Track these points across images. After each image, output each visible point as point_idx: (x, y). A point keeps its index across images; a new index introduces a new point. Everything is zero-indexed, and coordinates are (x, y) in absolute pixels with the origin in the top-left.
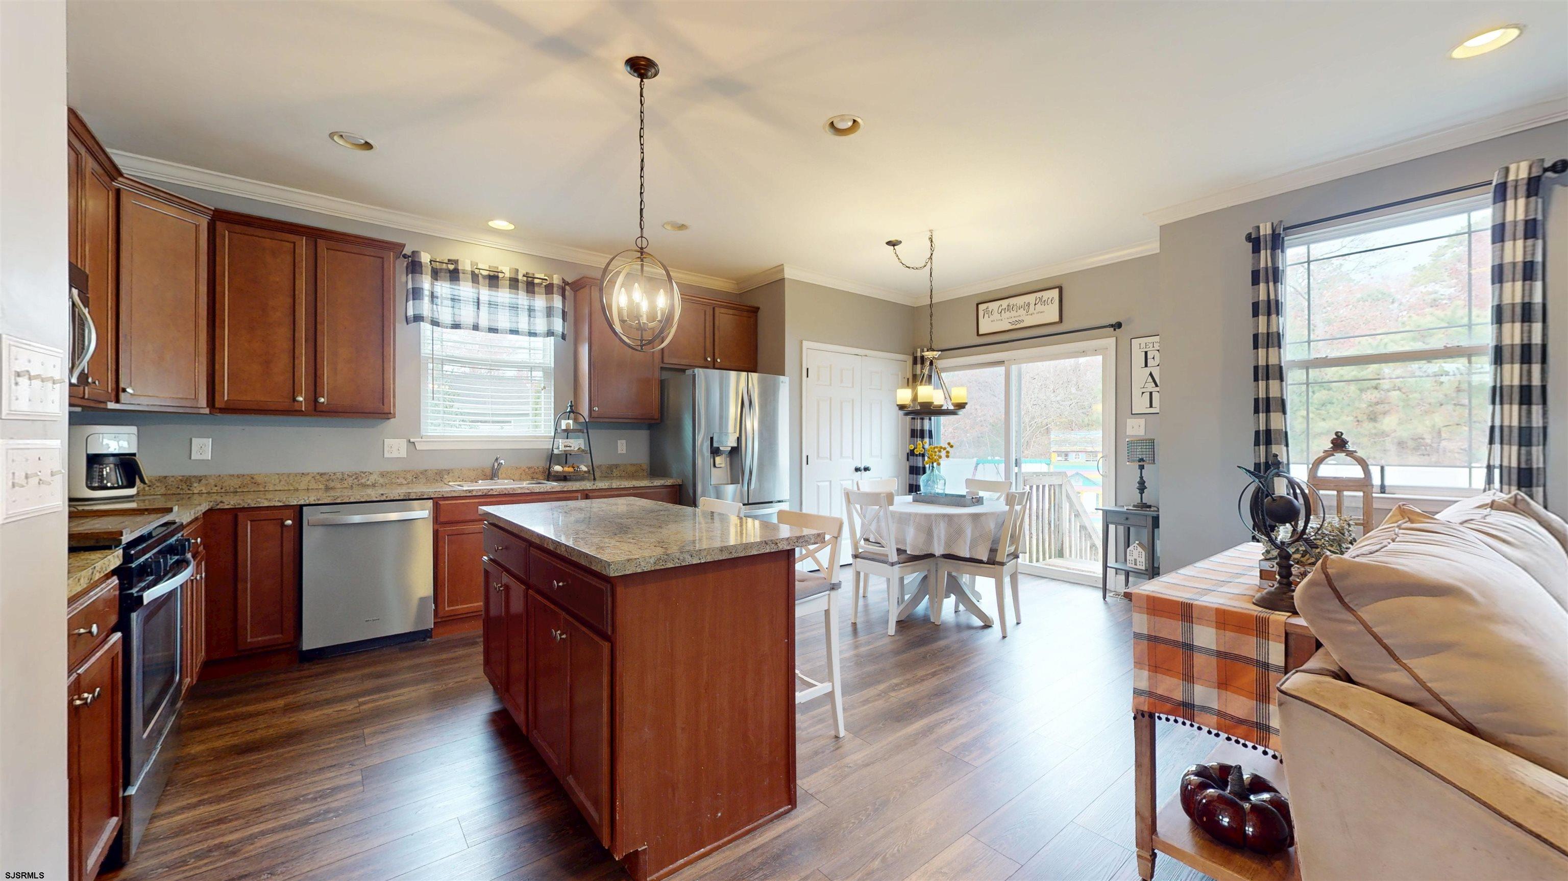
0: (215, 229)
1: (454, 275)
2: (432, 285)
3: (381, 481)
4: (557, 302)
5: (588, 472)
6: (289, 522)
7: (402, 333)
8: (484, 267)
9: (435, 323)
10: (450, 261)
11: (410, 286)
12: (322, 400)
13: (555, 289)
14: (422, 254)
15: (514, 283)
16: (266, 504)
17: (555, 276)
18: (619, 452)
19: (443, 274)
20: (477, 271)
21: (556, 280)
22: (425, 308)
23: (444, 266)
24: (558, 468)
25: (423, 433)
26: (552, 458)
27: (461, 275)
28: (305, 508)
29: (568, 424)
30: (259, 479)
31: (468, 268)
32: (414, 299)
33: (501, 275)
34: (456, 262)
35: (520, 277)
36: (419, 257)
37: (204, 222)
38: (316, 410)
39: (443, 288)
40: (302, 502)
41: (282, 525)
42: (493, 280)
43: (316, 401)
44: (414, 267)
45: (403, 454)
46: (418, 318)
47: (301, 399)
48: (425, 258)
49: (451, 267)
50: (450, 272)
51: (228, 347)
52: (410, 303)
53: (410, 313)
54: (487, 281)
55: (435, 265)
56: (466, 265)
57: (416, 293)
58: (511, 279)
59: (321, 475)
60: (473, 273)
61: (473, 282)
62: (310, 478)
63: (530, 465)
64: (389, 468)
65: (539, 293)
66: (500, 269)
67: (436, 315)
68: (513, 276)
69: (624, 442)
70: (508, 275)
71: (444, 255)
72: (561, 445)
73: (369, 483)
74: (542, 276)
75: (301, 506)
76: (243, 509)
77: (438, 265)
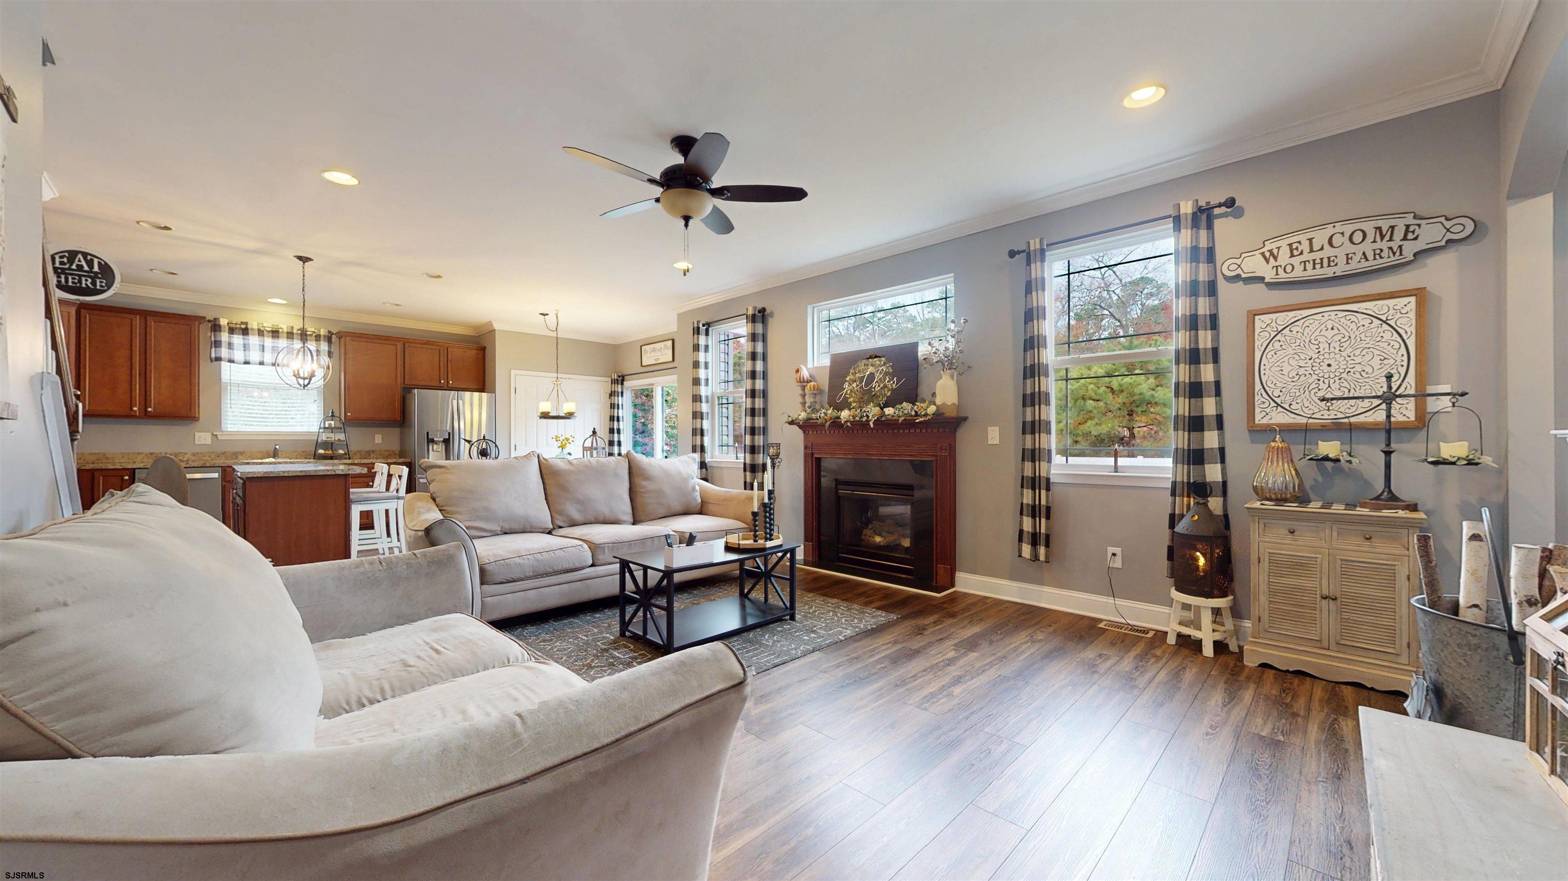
0: (80, 314)
1: (245, 332)
2: (230, 337)
3: (193, 458)
4: (324, 346)
5: (345, 454)
6: (127, 478)
7: (205, 368)
8: (268, 325)
9: (231, 361)
10: (242, 323)
11: (213, 339)
12: (150, 409)
13: (322, 338)
14: (221, 319)
15: (290, 335)
16: (112, 467)
17: (322, 330)
18: (376, 442)
19: (237, 331)
20: (262, 329)
21: (323, 332)
22: (224, 352)
23: (238, 326)
24: (321, 451)
25: (224, 429)
26: (318, 445)
27: (250, 331)
28: (137, 470)
29: (330, 424)
30: (108, 456)
31: (255, 327)
32: (215, 347)
33: (280, 330)
34: (246, 323)
35: (295, 331)
36: (219, 321)
37: (73, 311)
38: (146, 416)
39: (237, 339)
40: (135, 467)
41: (123, 479)
42: (275, 333)
43: (146, 410)
44: (216, 327)
45: (209, 441)
46: (218, 359)
47: (135, 409)
48: (223, 322)
49: (243, 326)
50: (243, 329)
51: (89, 379)
52: (213, 350)
53: (213, 356)
54: (271, 334)
55: (231, 325)
56: (254, 325)
57: (217, 344)
58: (288, 333)
59: (151, 454)
60: (259, 330)
61: (259, 335)
62: (143, 455)
63: (303, 450)
64: (197, 450)
65: (310, 340)
66: (280, 326)
67: (232, 357)
68: (289, 331)
69: (380, 436)
70: (285, 330)
71: (237, 319)
72: (324, 437)
73: (184, 459)
74: (313, 330)
75: (134, 469)
76: (98, 470)
77: (234, 326)
